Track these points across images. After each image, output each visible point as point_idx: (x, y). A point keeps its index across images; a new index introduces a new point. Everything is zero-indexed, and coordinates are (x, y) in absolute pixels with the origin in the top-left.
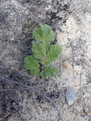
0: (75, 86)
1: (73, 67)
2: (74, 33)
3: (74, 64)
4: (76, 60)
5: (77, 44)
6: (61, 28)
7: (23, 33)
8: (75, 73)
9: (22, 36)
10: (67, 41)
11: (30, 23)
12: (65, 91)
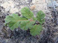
0: (46, 2)
1: (33, 4)
2: (10, 5)
3: (31, 3)
4: (28, 3)
5: (18, 2)
6: (7, 11)
7: (10, 37)
8: (37, 3)
9: (13, 38)
10: (16, 9)
11: (3, 33)
12: (50, 8)
